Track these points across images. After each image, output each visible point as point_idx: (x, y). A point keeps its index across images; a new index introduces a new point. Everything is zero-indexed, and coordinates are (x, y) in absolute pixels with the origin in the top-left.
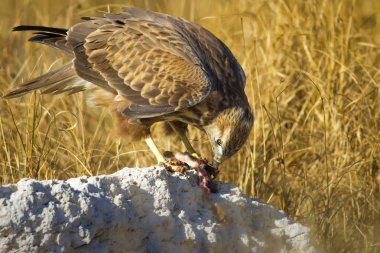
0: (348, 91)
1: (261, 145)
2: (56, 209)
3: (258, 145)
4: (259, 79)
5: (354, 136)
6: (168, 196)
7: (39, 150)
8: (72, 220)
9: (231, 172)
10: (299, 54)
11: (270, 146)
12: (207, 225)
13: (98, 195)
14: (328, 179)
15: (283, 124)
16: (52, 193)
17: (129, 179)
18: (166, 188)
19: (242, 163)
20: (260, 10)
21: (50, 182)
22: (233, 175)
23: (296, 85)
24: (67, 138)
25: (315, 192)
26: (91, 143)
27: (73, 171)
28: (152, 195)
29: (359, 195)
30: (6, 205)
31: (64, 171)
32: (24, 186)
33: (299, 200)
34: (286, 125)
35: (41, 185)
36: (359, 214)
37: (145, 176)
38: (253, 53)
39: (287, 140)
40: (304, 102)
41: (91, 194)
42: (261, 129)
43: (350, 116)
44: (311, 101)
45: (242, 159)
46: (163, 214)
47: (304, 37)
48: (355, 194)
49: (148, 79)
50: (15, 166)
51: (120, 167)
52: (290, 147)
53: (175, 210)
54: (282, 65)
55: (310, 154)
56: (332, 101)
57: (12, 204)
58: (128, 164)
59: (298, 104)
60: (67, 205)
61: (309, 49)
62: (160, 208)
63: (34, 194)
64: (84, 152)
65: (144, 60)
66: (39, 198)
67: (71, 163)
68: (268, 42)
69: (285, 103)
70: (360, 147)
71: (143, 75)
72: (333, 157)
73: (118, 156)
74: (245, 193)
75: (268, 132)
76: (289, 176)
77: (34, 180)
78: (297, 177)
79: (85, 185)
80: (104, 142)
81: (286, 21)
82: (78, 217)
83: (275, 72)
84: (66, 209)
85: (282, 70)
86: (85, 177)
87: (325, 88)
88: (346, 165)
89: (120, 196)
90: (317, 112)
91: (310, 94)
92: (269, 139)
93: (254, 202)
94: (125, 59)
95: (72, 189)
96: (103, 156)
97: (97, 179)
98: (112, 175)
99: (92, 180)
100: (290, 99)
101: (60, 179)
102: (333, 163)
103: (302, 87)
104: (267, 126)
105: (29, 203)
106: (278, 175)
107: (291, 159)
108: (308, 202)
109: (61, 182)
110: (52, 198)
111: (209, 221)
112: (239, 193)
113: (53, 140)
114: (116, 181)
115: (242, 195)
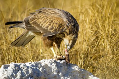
0: (112, 36)
1: (85, 53)
2: (22, 72)
3: (84, 53)
4: (85, 32)
5: (114, 50)
6: (56, 68)
7: (17, 54)
8: (26, 75)
9: (76, 61)
10: (97, 25)
11: (88, 53)
12: (68, 77)
13: (35, 68)
14: (106, 63)
15: (91, 46)
16: (21, 67)
17: (44, 63)
18: (56, 66)
19: (79, 58)
20: (85, 11)
21: (20, 64)
22: (76, 62)
23: (96, 34)
24: (25, 50)
25: (101, 67)
26: (33, 52)
27: (27, 60)
28: (51, 68)
29: (115, 68)
30: (6, 71)
31: (24, 60)
32: (12, 65)
33: (97, 70)
34: (93, 47)
35: (17, 65)
36: (115, 74)
37: (49, 62)
38: (83, 24)
39: (93, 51)
40: (98, 40)
41: (32, 68)
42: (85, 48)
43: (112, 44)
44: (100, 39)
45: (79, 57)
46: (54, 74)
47: (99, 20)
48: (114, 68)
49: (50, 25)
50: (9, 59)
51: (42, 59)
52: (94, 53)
53: (58, 72)
54: (92, 28)
55: (100, 56)
56: (107, 39)
57: (8, 70)
58: (44, 58)
59: (96, 40)
60: (25, 71)
61: (100, 23)
62: (54, 72)
63: (15, 67)
64: (30, 54)
65: (48, 20)
66: (16, 69)
67: (26, 58)
68: (87, 21)
69: (92, 40)
70: (115, 54)
71: (48, 24)
72: (107, 57)
73: (41, 56)
74: (80, 67)
75: (87, 49)
76: (93, 62)
77: (15, 63)
78: (96, 63)
79: (31, 65)
80: (37, 52)
81: (93, 15)
82: (29, 74)
83: (89, 30)
84: (25, 72)
85: (91, 30)
86: (30, 62)
87: (105, 35)
88: (111, 59)
89: (41, 68)
90: (102, 43)
91: (100, 37)
92: (87, 51)
93: (82, 70)
94: (42, 20)
95: (27, 66)
96: (36, 56)
97: (34, 63)
98: (39, 62)
99: (33, 63)
100: (94, 39)
101: (23, 63)
102: (107, 58)
103: (98, 35)
104: (87, 47)
105: (13, 70)
106: (90, 62)
107: (94, 57)
108: (99, 70)
109: (23, 64)
110: (21, 69)
111: (69, 76)
112: (78, 67)
113: (21, 51)
114: (40, 64)
115: (79, 68)
